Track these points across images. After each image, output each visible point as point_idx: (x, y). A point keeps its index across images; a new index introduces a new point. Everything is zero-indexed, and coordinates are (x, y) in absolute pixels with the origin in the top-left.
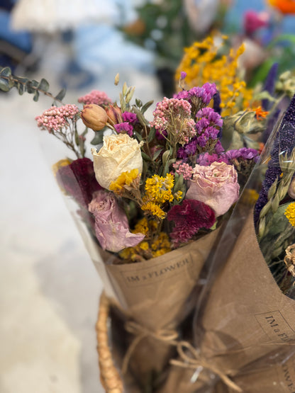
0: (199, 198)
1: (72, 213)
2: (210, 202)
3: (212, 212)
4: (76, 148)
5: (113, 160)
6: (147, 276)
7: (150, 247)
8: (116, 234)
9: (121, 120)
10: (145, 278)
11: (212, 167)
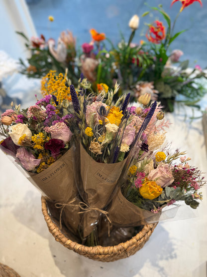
0: (55, 138)
1: (13, 162)
2: (60, 138)
3: (62, 141)
4: (5, 135)
5: (17, 134)
6: (50, 176)
7: (46, 163)
8: (29, 162)
9: (17, 119)
10: (49, 177)
11: (56, 125)
